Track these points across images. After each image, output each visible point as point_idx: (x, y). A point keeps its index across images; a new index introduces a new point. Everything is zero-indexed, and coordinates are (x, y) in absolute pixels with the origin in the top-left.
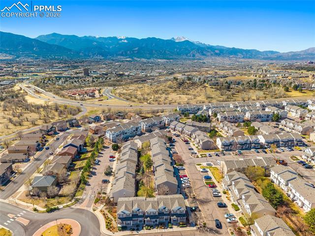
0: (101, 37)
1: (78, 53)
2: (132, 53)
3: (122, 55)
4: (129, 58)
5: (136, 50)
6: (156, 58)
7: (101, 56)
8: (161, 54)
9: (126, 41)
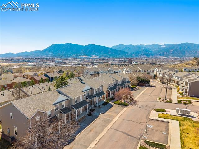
0: (147, 45)
1: (131, 54)
2: (168, 53)
3: (160, 55)
4: (165, 57)
5: (171, 52)
6: (188, 56)
7: (146, 56)
8: (192, 54)
9: (164, 46)
